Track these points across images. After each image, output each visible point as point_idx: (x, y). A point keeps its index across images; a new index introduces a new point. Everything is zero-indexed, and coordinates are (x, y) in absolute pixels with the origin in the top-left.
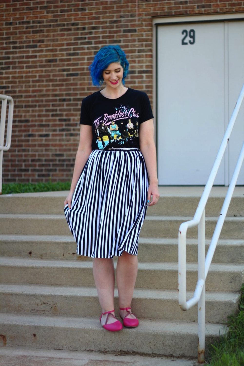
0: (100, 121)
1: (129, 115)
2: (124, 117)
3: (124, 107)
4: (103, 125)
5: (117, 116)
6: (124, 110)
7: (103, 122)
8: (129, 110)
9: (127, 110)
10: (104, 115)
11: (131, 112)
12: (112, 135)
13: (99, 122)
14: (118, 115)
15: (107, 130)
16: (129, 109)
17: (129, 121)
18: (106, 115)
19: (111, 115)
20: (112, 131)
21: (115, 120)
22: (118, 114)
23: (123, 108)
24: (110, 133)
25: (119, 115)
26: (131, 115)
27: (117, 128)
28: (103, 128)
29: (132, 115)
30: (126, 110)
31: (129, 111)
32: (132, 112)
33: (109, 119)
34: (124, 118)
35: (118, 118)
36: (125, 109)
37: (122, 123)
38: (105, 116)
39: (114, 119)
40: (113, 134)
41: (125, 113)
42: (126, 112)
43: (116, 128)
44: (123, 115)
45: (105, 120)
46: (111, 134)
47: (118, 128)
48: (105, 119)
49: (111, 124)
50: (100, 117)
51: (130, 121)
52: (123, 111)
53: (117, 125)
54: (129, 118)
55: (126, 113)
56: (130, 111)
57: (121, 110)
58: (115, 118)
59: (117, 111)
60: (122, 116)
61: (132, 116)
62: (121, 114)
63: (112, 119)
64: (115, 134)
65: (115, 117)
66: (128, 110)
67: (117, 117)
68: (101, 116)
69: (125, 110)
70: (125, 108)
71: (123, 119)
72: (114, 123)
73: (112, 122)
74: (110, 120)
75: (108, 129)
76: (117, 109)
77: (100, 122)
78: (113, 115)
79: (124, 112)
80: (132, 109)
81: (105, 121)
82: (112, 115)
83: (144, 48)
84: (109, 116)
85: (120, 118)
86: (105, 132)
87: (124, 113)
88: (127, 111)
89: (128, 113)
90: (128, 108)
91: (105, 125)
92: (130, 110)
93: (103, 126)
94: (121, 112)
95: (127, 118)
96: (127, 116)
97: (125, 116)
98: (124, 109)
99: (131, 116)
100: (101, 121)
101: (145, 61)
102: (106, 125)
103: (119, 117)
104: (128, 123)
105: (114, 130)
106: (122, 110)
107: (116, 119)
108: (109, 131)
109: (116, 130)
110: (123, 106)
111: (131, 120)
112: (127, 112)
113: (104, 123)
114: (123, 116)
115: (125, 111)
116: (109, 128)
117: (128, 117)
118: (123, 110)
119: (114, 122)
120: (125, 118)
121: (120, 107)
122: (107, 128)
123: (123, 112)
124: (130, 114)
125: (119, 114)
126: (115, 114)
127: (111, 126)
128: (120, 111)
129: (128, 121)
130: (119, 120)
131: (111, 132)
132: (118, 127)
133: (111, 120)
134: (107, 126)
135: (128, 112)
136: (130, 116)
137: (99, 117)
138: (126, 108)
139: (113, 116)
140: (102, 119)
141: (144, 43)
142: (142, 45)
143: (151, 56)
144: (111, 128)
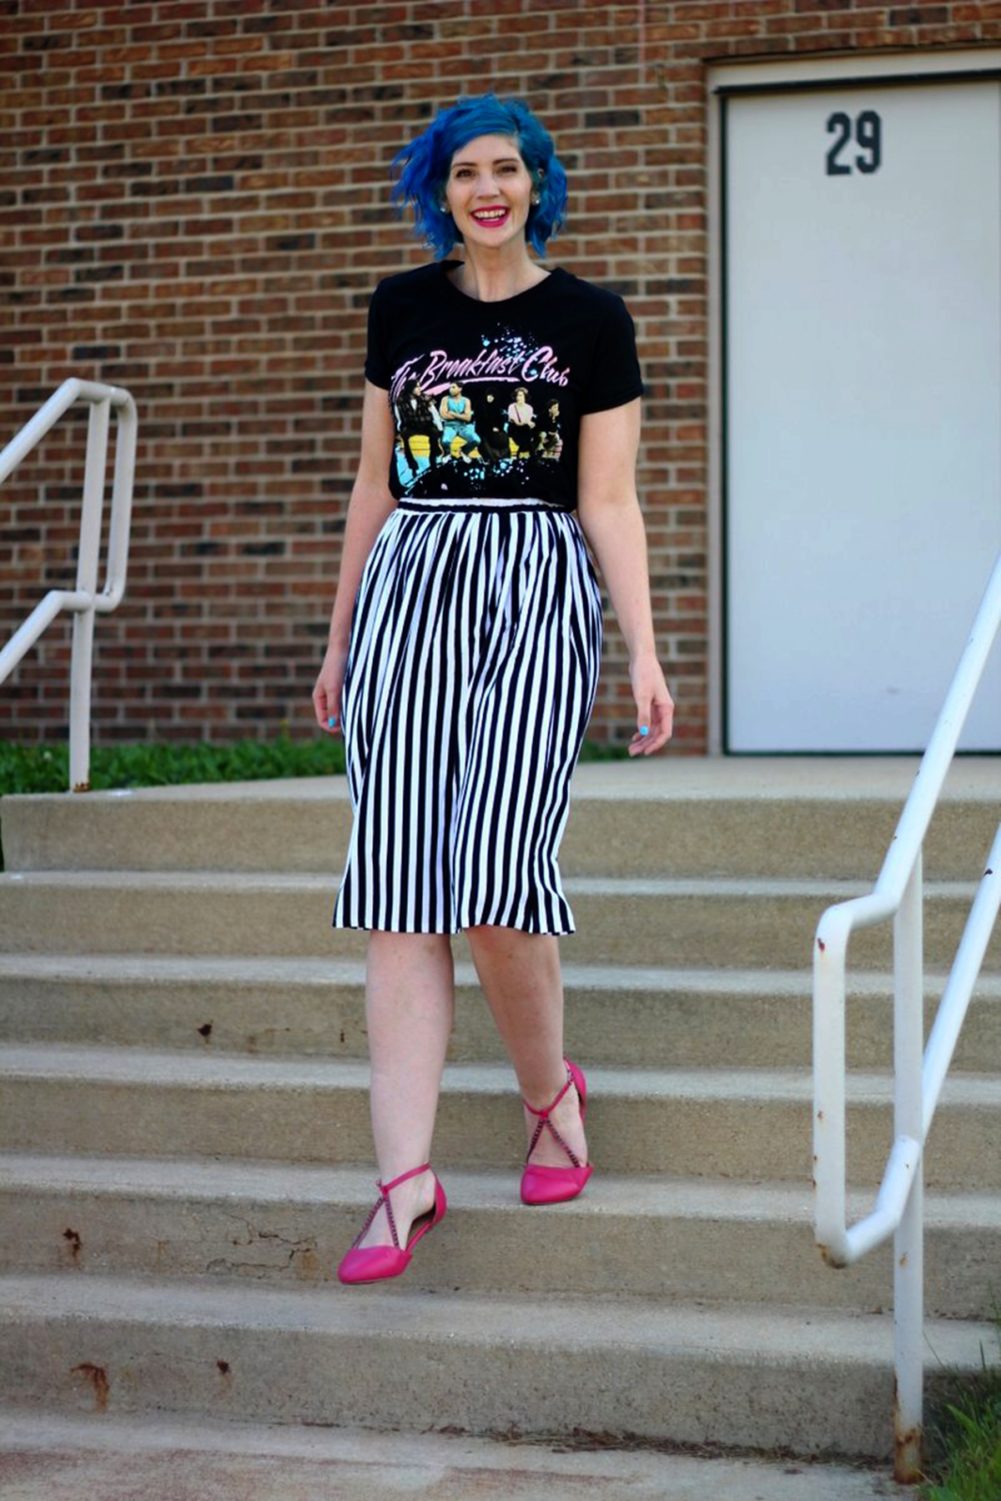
0: (409, 375)
1: (524, 370)
2: (505, 374)
3: (518, 340)
4: (417, 390)
5: (477, 368)
6: (514, 352)
7: (419, 378)
8: (531, 351)
9: (523, 353)
10: (433, 354)
11: (536, 360)
12: (446, 439)
13: (405, 379)
14: (484, 364)
15: (430, 414)
16: (533, 349)
17: (521, 393)
18: (441, 358)
19: (458, 362)
20: (449, 420)
21: (465, 382)
22: (487, 362)
23: (510, 341)
24: (440, 428)
25: (487, 366)
26: (534, 372)
27: (469, 413)
28: (414, 403)
29: (539, 372)
30: (522, 349)
31: (532, 354)
32: (542, 361)
33: (446, 372)
34: (501, 379)
36: (519, 347)
37: (490, 398)
38: (433, 358)
40: (449, 435)
41: (511, 359)
42: (518, 359)
43: (463, 412)
44: (503, 367)
45: (431, 373)
46: (441, 434)
47: (472, 413)
48: (429, 371)
49: (446, 393)
50: (416, 360)
51: (521, 396)
53: (468, 402)
55: (515, 362)
56: (534, 358)
57: (501, 350)
58: (471, 372)
59: (485, 351)
60: (495, 372)
61: (536, 377)
63: (455, 375)
64: (458, 434)
65: (472, 369)
66: (527, 350)
67: (476, 371)
68: (420, 357)
69: (519, 350)
70: (519, 343)
72: (460, 389)
73: (454, 385)
74: (448, 376)
75: (432, 409)
76: (486, 343)
77: (411, 378)
78: (467, 360)
80: (544, 349)
81: (428, 377)
82: (461, 362)
83: (672, 188)
84: (448, 360)
86: (422, 419)
87: (509, 362)
88: (524, 356)
89: (523, 363)
90: (531, 345)
91: (422, 392)
92: (535, 352)
93: (416, 397)
96: (517, 373)
97: (509, 372)
98: (515, 346)
99: (532, 376)
100: (415, 376)
101: (674, 243)
102: (428, 392)
103: (487, 371)
104: (515, 401)
105: (456, 419)
106: (505, 349)
107: (471, 375)
108: (437, 421)
109: (463, 422)
110: (511, 335)
111: (526, 391)
112: (522, 360)
113: (422, 385)
114: (501, 369)
115: (513, 355)
116: (438, 406)
117: (520, 376)
118: (509, 350)
119: (460, 385)
120: (506, 381)
121: (501, 339)
122: (430, 406)
123: (505, 358)
124: (529, 369)
125: (491, 361)
127: (445, 400)
128: (495, 352)
129: (516, 395)
131: (443, 423)
132: (473, 408)
133: (452, 379)
134: (431, 400)
135: (527, 357)
136: (529, 375)
138: (522, 344)
139: (464, 365)
140: (420, 367)
141: (673, 168)
142: (663, 178)
143: (702, 222)
144: (443, 407)
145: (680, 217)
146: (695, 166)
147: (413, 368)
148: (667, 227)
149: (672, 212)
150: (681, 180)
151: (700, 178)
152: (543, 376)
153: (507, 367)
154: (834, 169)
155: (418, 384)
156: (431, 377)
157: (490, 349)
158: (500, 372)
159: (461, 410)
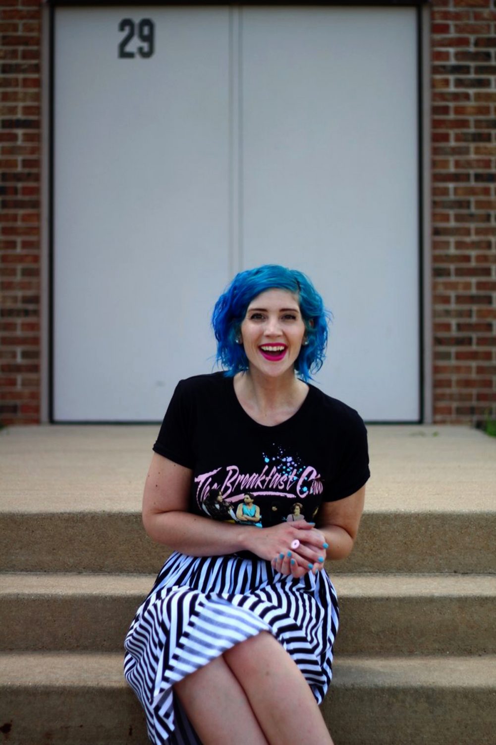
0: (211, 484)
1: (298, 488)
2: (284, 490)
3: (290, 459)
4: (220, 498)
5: (263, 482)
6: (288, 470)
7: (220, 488)
8: (301, 470)
9: (295, 470)
10: (228, 468)
11: (306, 479)
13: (208, 488)
14: (268, 479)
15: (230, 518)
16: (302, 468)
17: (297, 507)
18: (234, 472)
19: (248, 476)
20: (243, 522)
21: (255, 494)
22: (270, 477)
23: (284, 460)
25: (270, 480)
26: (305, 489)
28: (218, 506)
29: (309, 490)
30: (294, 468)
31: (302, 472)
32: (310, 479)
33: (240, 484)
34: (282, 494)
35: (267, 489)
36: (291, 465)
37: (274, 508)
38: (229, 471)
39: (254, 490)
41: (288, 477)
42: (292, 477)
44: (282, 483)
45: (229, 485)
47: (261, 517)
48: (227, 483)
49: (242, 501)
50: (215, 472)
51: (297, 510)
52: (285, 471)
53: (258, 509)
54: (298, 499)
55: (291, 479)
56: (304, 477)
57: (279, 468)
58: (258, 486)
59: (267, 467)
60: (277, 486)
61: (307, 493)
62: (277, 478)
63: (247, 487)
65: (259, 483)
66: (298, 468)
67: (263, 486)
68: (219, 469)
69: (291, 468)
70: (291, 462)
71: (279, 496)
72: (253, 500)
73: (247, 496)
74: (242, 488)
75: (231, 512)
76: (267, 460)
77: (213, 488)
78: (254, 474)
79: (286, 475)
80: (310, 469)
81: (227, 488)
82: (250, 476)
83: (19, 61)
84: (241, 473)
85: (272, 490)
87: (286, 479)
88: (296, 475)
89: (297, 481)
90: (301, 465)
91: (223, 499)
92: (304, 470)
93: (219, 503)
94: (279, 471)
95: (293, 499)
96: (293, 490)
97: (288, 488)
98: (289, 464)
99: (305, 492)
100: (215, 486)
102: (228, 500)
103: (270, 486)
104: (293, 512)
105: (249, 522)
106: (282, 467)
109: (254, 524)
110: (285, 456)
111: (301, 505)
112: (295, 478)
113: (223, 495)
114: (281, 485)
115: (288, 473)
116: (235, 510)
117: (295, 493)
118: (284, 467)
119: (252, 497)
120: (286, 496)
121: (278, 457)
122: (229, 510)
123: (283, 475)
124: (302, 487)
125: (273, 476)
126: (259, 473)
127: (241, 506)
128: (274, 469)
129: (294, 508)
130: (266, 496)
132: (261, 514)
134: (230, 505)
135: (299, 476)
136: (302, 492)
137: (212, 471)
138: (293, 463)
139: (253, 480)
140: (219, 478)
141: (21, 48)
142: (14, 54)
143: (37, 83)
144: (239, 512)
145: (25, 80)
146: (35, 48)
147: (215, 479)
148: (17, 85)
149: (21, 76)
150: (25, 55)
151: (37, 55)
152: (311, 492)
153: (286, 483)
154: (124, 54)
155: (220, 493)
156: (229, 488)
157: (271, 465)
158: (281, 488)
159: (253, 515)
